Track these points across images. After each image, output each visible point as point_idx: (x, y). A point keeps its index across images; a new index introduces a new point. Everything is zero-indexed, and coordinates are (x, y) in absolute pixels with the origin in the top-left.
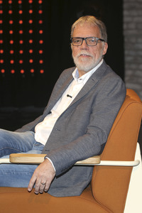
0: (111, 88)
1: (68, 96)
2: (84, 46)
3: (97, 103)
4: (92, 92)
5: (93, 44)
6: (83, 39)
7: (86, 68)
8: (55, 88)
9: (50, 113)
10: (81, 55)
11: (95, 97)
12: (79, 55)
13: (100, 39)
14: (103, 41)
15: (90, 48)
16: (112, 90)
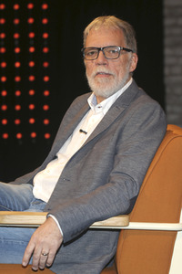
0: (145, 118)
1: (81, 131)
2: (100, 60)
3: (123, 139)
4: (115, 125)
5: (114, 56)
6: (99, 49)
7: (105, 91)
8: (63, 123)
9: (56, 157)
10: (98, 74)
11: (121, 131)
12: (94, 73)
13: (124, 49)
14: (129, 50)
15: (110, 62)
16: (146, 121)
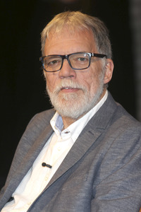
0: (128, 148)
1: (44, 165)
2: (65, 71)
3: (102, 177)
4: (90, 156)
5: (84, 64)
6: (63, 57)
7: (74, 111)
8: (19, 151)
9: (11, 199)
10: (62, 89)
11: (98, 166)
12: (58, 88)
13: (95, 55)
14: (102, 56)
15: (78, 72)
16: (130, 151)
